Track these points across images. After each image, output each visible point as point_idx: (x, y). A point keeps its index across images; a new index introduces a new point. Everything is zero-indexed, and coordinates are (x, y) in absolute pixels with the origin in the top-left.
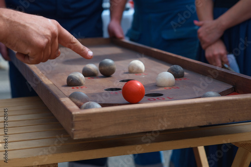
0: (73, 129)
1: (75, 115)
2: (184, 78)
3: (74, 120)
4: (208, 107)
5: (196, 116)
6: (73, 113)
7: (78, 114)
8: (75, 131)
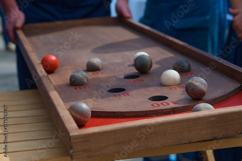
0: (71, 151)
1: (73, 136)
2: (191, 72)
3: (72, 141)
4: (213, 120)
5: (201, 131)
6: (71, 134)
7: (76, 135)
8: (73, 152)
